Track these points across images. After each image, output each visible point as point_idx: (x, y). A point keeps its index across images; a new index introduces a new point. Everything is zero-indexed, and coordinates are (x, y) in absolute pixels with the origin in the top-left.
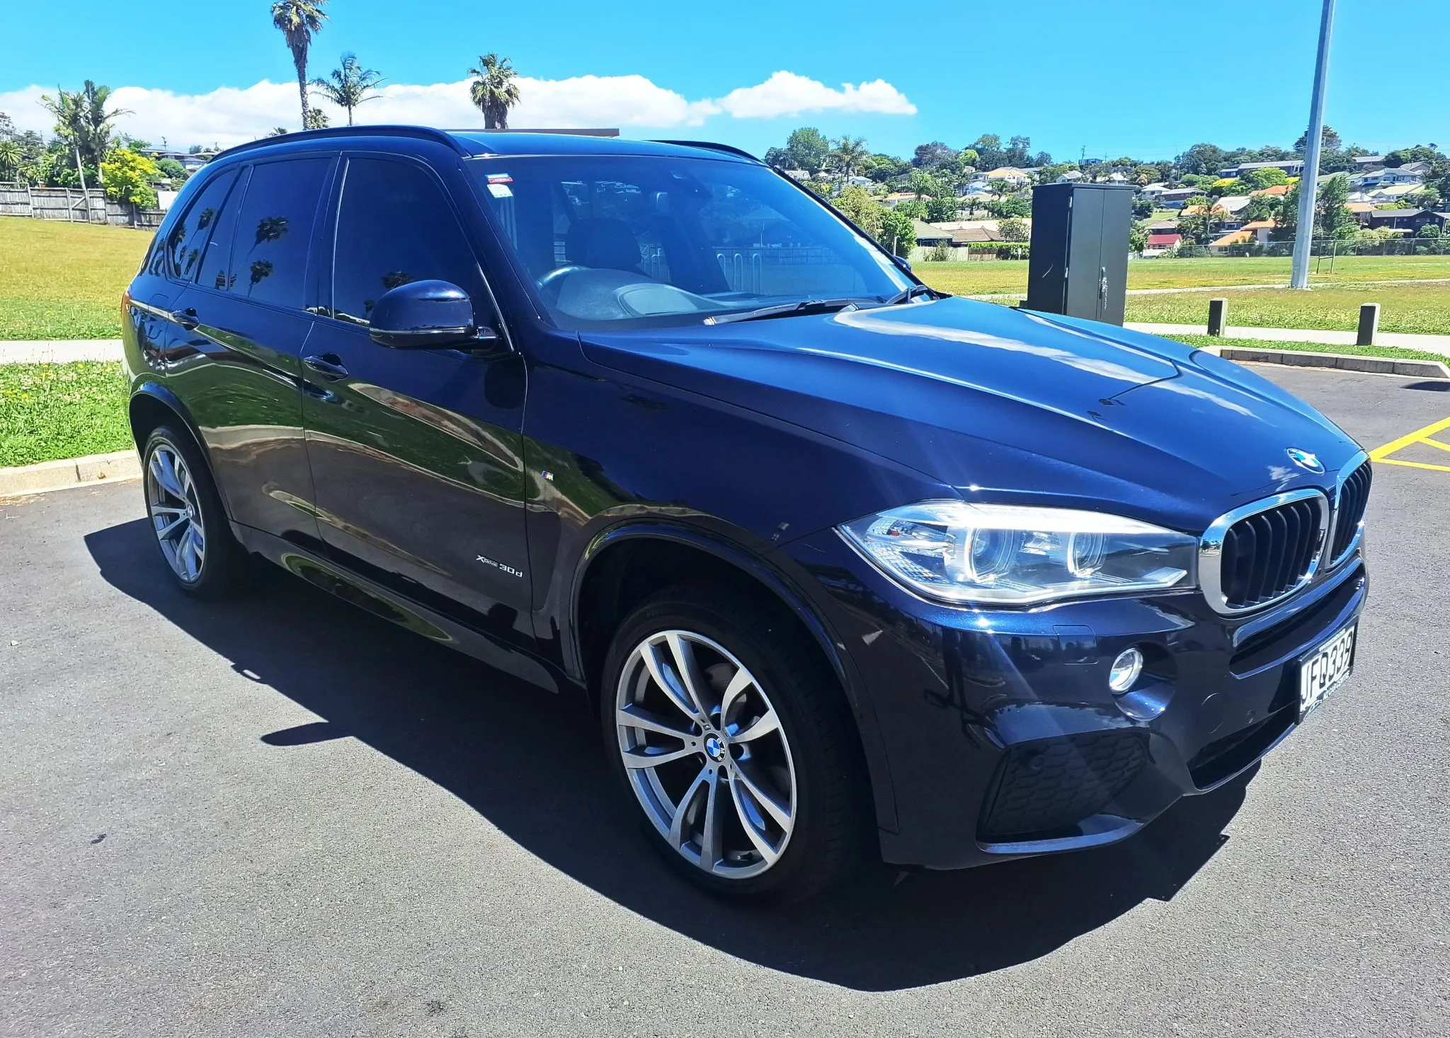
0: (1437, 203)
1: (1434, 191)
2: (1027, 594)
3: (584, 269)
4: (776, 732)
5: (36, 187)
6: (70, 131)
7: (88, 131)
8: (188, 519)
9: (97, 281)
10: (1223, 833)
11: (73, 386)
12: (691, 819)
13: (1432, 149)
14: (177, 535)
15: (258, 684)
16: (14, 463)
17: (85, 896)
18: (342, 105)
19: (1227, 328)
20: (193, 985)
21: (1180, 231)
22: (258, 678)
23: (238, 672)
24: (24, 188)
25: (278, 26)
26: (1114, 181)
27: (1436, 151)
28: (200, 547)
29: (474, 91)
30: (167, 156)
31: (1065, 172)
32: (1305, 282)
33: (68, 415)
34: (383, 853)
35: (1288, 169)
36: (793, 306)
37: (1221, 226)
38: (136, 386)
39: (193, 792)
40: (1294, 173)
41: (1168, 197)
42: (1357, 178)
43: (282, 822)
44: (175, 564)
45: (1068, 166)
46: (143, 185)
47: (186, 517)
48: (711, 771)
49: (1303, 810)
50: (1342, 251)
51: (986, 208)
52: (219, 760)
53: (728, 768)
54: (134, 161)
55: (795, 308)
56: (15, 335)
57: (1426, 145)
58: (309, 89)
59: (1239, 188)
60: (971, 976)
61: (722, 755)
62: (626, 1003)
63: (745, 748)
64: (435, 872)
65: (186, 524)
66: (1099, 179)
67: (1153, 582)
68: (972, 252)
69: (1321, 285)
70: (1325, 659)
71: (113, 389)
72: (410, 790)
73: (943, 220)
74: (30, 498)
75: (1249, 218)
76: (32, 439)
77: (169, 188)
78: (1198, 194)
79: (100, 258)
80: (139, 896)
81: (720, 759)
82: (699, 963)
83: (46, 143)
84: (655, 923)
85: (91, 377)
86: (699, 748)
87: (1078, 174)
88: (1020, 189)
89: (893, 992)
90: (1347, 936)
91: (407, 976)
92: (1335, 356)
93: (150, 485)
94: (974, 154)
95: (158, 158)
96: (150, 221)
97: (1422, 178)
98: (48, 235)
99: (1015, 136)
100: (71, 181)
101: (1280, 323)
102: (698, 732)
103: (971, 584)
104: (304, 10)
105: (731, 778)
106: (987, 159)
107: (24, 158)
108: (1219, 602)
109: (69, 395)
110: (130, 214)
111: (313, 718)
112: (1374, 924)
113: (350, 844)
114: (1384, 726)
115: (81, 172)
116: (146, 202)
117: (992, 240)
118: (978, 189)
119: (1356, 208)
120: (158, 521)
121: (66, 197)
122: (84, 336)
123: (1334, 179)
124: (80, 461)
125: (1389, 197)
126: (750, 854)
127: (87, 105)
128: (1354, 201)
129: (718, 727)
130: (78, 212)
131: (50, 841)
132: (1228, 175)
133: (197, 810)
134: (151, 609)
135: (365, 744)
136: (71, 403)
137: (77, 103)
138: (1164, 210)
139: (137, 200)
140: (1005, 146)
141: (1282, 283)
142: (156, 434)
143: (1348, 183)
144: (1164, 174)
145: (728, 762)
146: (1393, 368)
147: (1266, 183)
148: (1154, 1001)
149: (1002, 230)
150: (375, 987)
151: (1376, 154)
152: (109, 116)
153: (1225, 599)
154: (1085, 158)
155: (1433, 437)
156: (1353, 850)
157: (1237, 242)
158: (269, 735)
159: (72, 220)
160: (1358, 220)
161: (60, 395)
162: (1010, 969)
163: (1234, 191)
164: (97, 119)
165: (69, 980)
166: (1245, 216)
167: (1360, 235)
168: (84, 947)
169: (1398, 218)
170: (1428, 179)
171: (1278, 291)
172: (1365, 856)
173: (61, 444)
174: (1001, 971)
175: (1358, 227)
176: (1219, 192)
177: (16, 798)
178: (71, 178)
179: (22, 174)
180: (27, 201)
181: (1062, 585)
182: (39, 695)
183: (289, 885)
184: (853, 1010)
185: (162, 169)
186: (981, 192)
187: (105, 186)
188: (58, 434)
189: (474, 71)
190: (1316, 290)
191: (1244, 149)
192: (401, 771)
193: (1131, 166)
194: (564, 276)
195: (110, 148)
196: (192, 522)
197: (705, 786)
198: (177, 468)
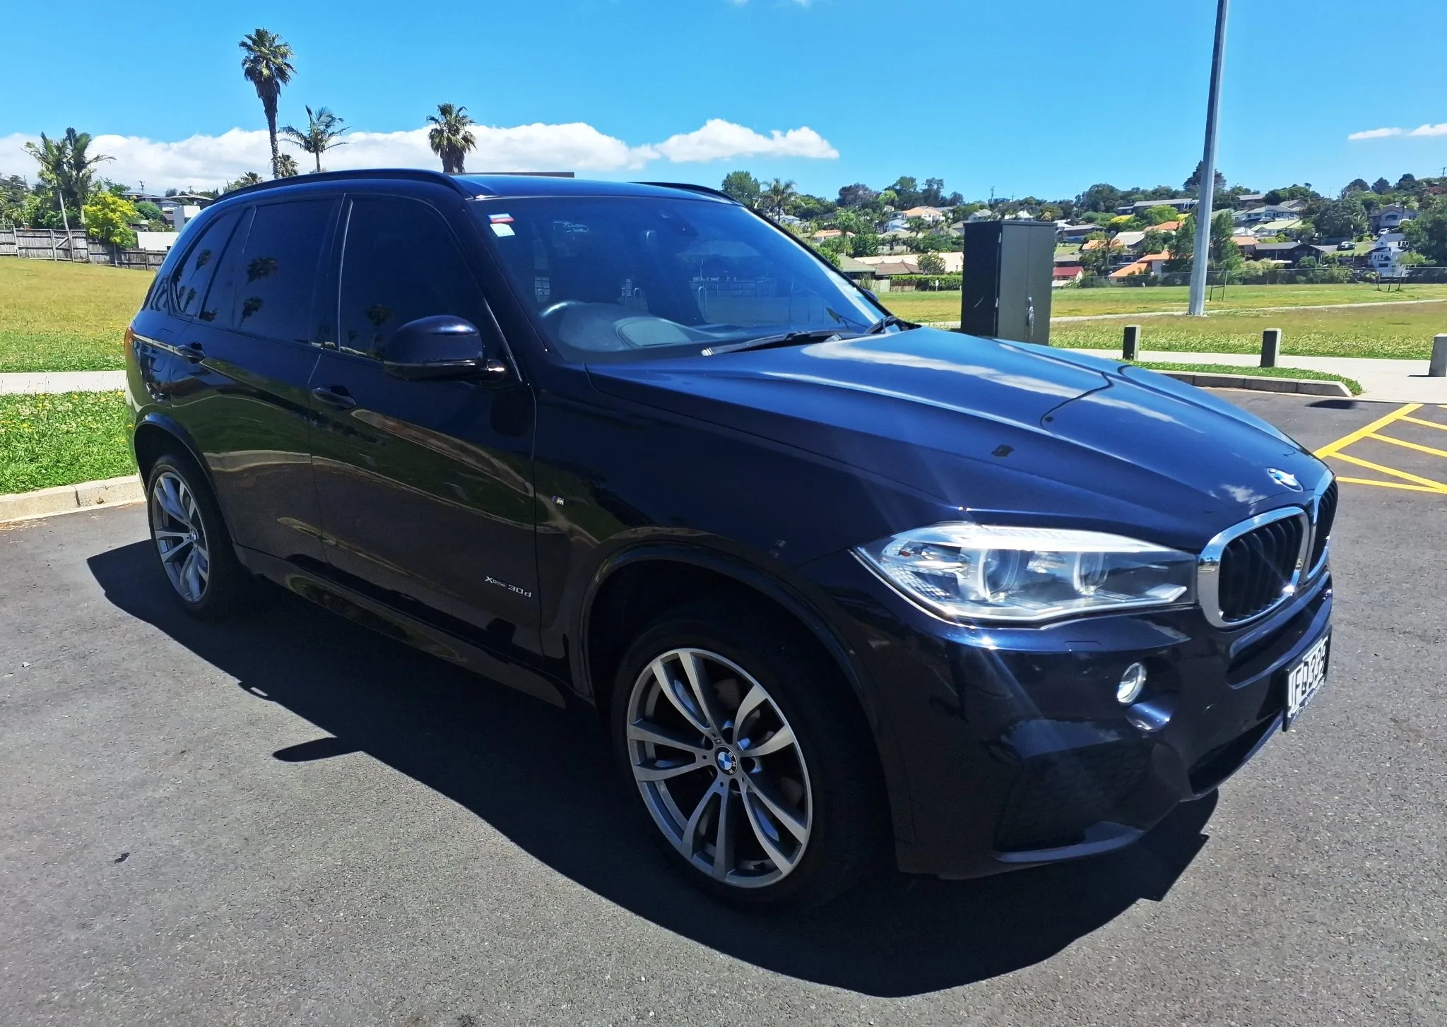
0: (1314, 237)
1: (1310, 225)
2: (1038, 611)
3: (580, 303)
4: (791, 746)
5: (21, 228)
6: (53, 176)
7: (71, 176)
8: (191, 543)
9: (82, 316)
10: (1202, 832)
11: (69, 415)
12: (703, 830)
13: (1307, 187)
14: (181, 558)
15: (266, 701)
16: (16, 490)
17: (113, 916)
18: (310, 151)
19: (1140, 352)
20: (225, 1004)
21: (1082, 263)
22: (265, 695)
23: (245, 689)
24: (9, 229)
25: (249, 78)
26: (1021, 218)
27: (1311, 190)
28: (205, 570)
29: (432, 137)
30: (144, 199)
31: (976, 211)
32: (1202, 308)
33: (66, 444)
34: (401, 866)
35: (1179, 206)
36: (782, 336)
37: (1119, 259)
38: (141, 416)
39: (211, 809)
40: (1185, 210)
41: (1070, 233)
42: (1241, 214)
43: (301, 838)
44: (179, 586)
45: (978, 205)
46: (123, 226)
47: (189, 541)
48: (722, 784)
49: (1275, 810)
50: (1231, 281)
51: (904, 243)
52: (235, 777)
53: (740, 781)
54: (114, 203)
55: (783, 339)
56: (9, 368)
57: (1301, 185)
58: (279, 136)
59: (1135, 224)
60: (983, 980)
61: (733, 768)
62: (652, 1014)
63: (757, 763)
64: (454, 885)
65: (189, 548)
66: (1007, 217)
67: (1155, 598)
68: (893, 284)
69: (1216, 312)
70: (1306, 667)
71: (108, 418)
72: (422, 803)
73: (868, 255)
74: (32, 523)
75: (1144, 251)
76: (33, 467)
77: (147, 228)
78: (1097, 230)
79: (84, 295)
80: (166, 914)
81: (731, 772)
82: (719, 971)
83: (31, 187)
84: (671, 933)
85: (85, 407)
86: (710, 761)
87: (987, 212)
88: (936, 226)
89: (909, 997)
90: (1334, 933)
91: (437, 991)
92: (1243, 377)
93: (154, 509)
94: (893, 194)
95: (136, 201)
96: (129, 260)
97: (1299, 213)
98: (33, 273)
99: (930, 178)
100: (54, 222)
101: (1187, 348)
102: (709, 745)
103: (983, 602)
104: (274, 63)
105: (743, 791)
106: (905, 197)
107: (9, 201)
108: (1216, 616)
109: (65, 424)
110: (109, 253)
111: (322, 734)
112: (1359, 921)
113: (368, 858)
114: (1338, 726)
115: (64, 213)
116: (125, 242)
117: (912, 273)
118: (898, 227)
119: (1241, 242)
120: (162, 545)
121: (50, 237)
122: (75, 368)
123: (1220, 216)
124: (79, 487)
125: (1270, 231)
126: (763, 864)
127: (69, 151)
128: (1239, 235)
129: (729, 740)
130: (61, 251)
131: (74, 861)
132: (1124, 213)
133: (215, 827)
134: (157, 629)
135: (374, 759)
136: (68, 432)
137: (60, 149)
138: (1067, 244)
139: (118, 240)
140: (921, 187)
141: (1181, 311)
142: (161, 462)
143: (1234, 218)
144: (1065, 210)
145: (739, 775)
146: (1297, 388)
147: (1158, 219)
148: (1160, 1001)
149: (920, 264)
150: (405, 1002)
151: (1258, 193)
152: (90, 162)
153: (1221, 613)
154: (994, 197)
155: (1341, 451)
156: (1327, 847)
157: (1134, 272)
158: (281, 751)
159: (56, 258)
160: (1243, 253)
161: (57, 424)
162: (1019, 971)
163: (1130, 227)
164: (80, 164)
165: (102, 1002)
166: (1140, 250)
167: (1245, 266)
168: (116, 968)
169: (1279, 250)
170: (1304, 215)
171: (1178, 317)
172: (1339, 853)
173: (61, 471)
174: (1010, 975)
175: (1243, 259)
176: (1117, 228)
177: (38, 818)
178: (55, 219)
179: (8, 217)
180: (13, 241)
181: (1068, 602)
182: (53, 715)
183: (312, 900)
184: (873, 1017)
185: (139, 211)
186: (900, 229)
187: (88, 227)
188: (58, 462)
189: (433, 119)
190: (1212, 316)
191: (1138, 189)
192: (412, 784)
193: (1036, 204)
194: (562, 309)
195: (92, 192)
196: (195, 545)
197: (716, 797)
198: (182, 493)
